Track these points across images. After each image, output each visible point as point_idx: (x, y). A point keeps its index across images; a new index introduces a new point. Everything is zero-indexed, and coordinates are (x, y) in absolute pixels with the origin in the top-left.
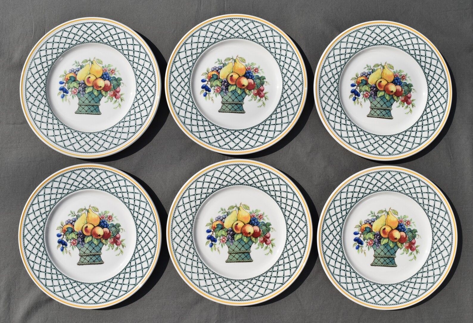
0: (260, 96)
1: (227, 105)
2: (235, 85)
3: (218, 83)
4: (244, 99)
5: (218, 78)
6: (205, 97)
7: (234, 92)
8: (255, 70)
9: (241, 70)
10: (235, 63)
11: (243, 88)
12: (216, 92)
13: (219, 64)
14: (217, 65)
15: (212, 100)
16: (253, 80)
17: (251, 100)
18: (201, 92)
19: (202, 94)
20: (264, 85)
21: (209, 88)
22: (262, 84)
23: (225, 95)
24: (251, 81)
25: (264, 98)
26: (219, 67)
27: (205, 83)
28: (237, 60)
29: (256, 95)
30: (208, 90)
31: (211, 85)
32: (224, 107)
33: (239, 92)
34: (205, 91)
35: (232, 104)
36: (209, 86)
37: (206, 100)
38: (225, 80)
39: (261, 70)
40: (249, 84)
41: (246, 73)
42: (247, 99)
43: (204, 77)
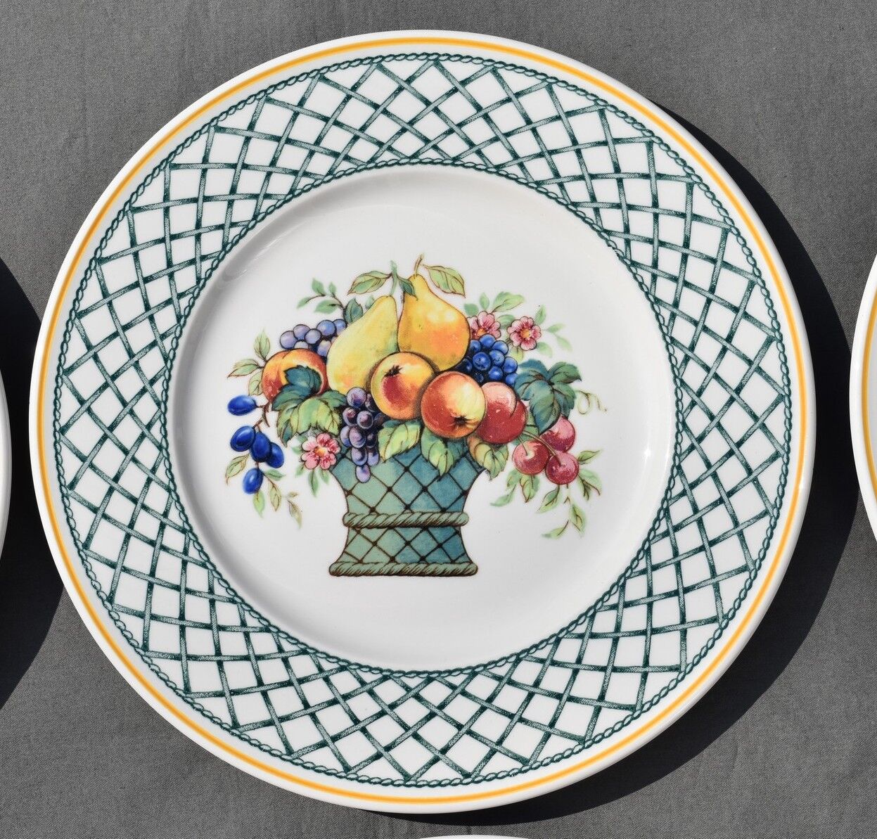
0: (552, 476)
1: (373, 534)
2: (412, 420)
3: (319, 413)
4: (465, 494)
5: (318, 389)
6: (252, 496)
7: (409, 459)
8: (519, 333)
9: (442, 336)
10: (410, 298)
11: (461, 433)
12: (311, 462)
13: (320, 308)
14: (312, 318)
15: (293, 508)
16: (511, 386)
17: (507, 499)
18: (230, 468)
19: (238, 481)
20: (574, 415)
21: (271, 445)
22: (563, 408)
23: (363, 477)
24: (500, 393)
25: (575, 487)
26: (323, 328)
27: (251, 419)
28: (417, 284)
29: (530, 468)
30: (268, 454)
31: (282, 426)
32: (361, 546)
33: (438, 456)
34: (251, 464)
35: (405, 525)
36: (272, 434)
37: (260, 509)
38: (360, 395)
39: (553, 330)
40: (492, 410)
41: (470, 353)
42: (484, 492)
43: (241, 388)
